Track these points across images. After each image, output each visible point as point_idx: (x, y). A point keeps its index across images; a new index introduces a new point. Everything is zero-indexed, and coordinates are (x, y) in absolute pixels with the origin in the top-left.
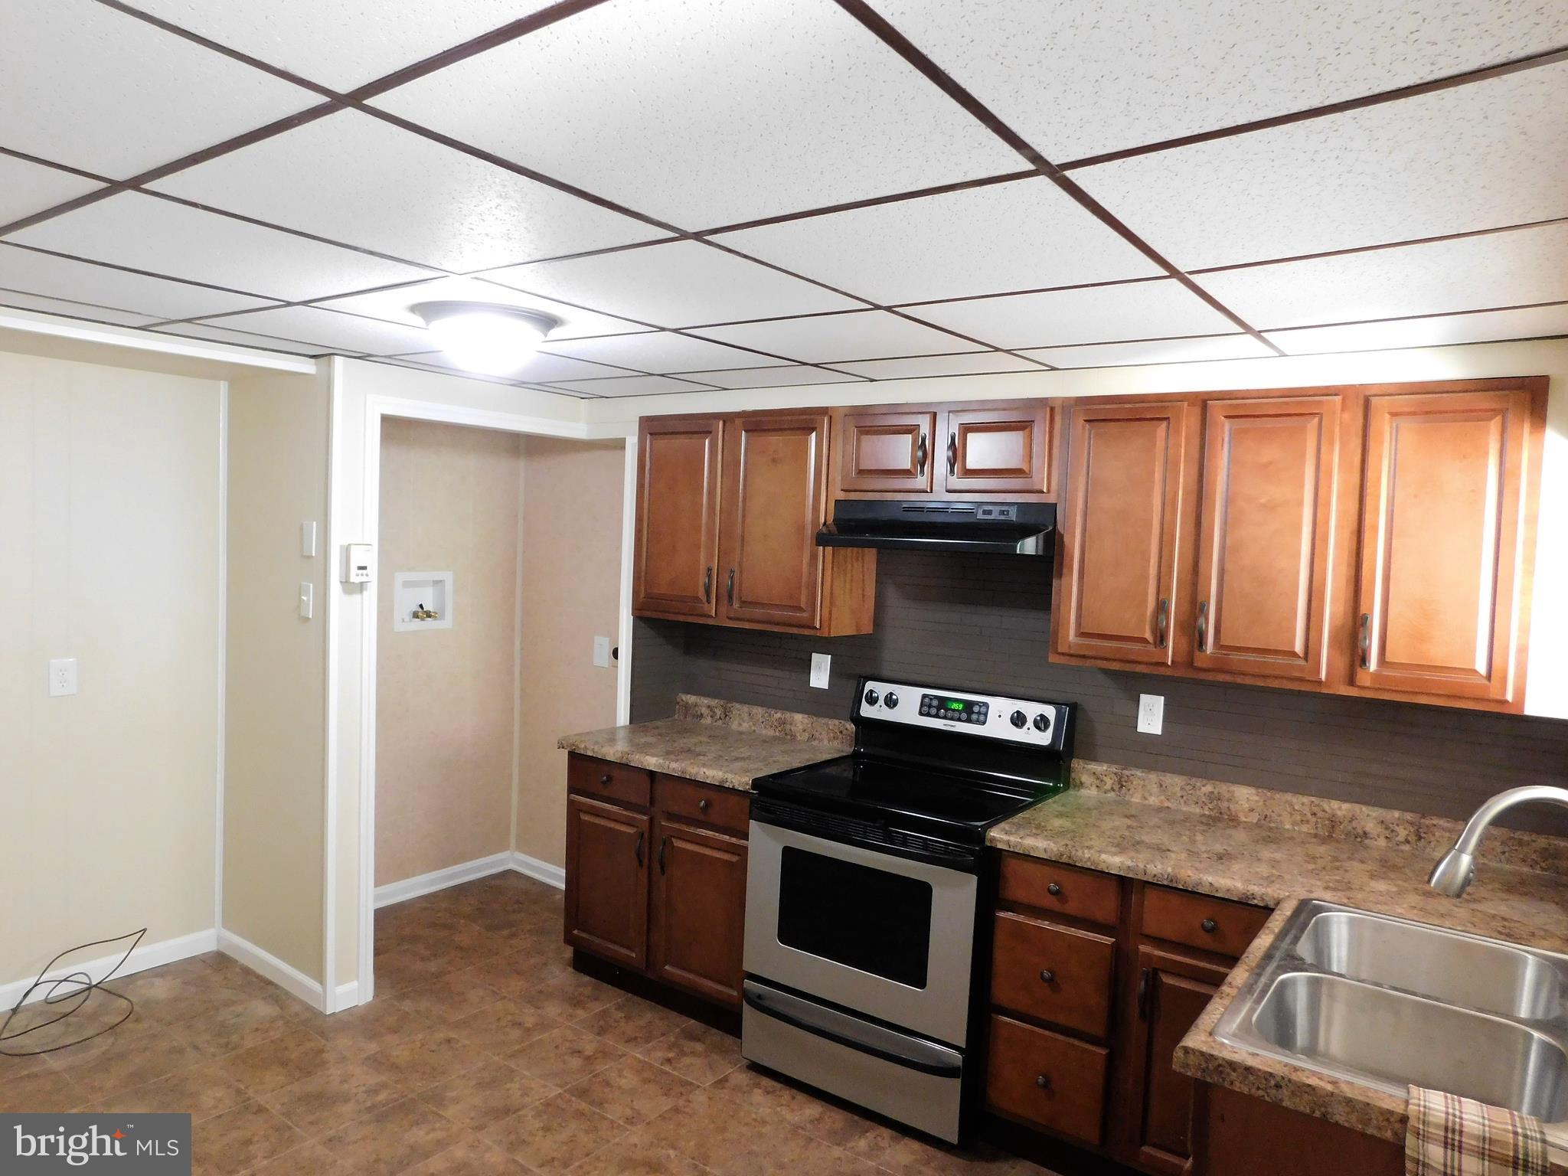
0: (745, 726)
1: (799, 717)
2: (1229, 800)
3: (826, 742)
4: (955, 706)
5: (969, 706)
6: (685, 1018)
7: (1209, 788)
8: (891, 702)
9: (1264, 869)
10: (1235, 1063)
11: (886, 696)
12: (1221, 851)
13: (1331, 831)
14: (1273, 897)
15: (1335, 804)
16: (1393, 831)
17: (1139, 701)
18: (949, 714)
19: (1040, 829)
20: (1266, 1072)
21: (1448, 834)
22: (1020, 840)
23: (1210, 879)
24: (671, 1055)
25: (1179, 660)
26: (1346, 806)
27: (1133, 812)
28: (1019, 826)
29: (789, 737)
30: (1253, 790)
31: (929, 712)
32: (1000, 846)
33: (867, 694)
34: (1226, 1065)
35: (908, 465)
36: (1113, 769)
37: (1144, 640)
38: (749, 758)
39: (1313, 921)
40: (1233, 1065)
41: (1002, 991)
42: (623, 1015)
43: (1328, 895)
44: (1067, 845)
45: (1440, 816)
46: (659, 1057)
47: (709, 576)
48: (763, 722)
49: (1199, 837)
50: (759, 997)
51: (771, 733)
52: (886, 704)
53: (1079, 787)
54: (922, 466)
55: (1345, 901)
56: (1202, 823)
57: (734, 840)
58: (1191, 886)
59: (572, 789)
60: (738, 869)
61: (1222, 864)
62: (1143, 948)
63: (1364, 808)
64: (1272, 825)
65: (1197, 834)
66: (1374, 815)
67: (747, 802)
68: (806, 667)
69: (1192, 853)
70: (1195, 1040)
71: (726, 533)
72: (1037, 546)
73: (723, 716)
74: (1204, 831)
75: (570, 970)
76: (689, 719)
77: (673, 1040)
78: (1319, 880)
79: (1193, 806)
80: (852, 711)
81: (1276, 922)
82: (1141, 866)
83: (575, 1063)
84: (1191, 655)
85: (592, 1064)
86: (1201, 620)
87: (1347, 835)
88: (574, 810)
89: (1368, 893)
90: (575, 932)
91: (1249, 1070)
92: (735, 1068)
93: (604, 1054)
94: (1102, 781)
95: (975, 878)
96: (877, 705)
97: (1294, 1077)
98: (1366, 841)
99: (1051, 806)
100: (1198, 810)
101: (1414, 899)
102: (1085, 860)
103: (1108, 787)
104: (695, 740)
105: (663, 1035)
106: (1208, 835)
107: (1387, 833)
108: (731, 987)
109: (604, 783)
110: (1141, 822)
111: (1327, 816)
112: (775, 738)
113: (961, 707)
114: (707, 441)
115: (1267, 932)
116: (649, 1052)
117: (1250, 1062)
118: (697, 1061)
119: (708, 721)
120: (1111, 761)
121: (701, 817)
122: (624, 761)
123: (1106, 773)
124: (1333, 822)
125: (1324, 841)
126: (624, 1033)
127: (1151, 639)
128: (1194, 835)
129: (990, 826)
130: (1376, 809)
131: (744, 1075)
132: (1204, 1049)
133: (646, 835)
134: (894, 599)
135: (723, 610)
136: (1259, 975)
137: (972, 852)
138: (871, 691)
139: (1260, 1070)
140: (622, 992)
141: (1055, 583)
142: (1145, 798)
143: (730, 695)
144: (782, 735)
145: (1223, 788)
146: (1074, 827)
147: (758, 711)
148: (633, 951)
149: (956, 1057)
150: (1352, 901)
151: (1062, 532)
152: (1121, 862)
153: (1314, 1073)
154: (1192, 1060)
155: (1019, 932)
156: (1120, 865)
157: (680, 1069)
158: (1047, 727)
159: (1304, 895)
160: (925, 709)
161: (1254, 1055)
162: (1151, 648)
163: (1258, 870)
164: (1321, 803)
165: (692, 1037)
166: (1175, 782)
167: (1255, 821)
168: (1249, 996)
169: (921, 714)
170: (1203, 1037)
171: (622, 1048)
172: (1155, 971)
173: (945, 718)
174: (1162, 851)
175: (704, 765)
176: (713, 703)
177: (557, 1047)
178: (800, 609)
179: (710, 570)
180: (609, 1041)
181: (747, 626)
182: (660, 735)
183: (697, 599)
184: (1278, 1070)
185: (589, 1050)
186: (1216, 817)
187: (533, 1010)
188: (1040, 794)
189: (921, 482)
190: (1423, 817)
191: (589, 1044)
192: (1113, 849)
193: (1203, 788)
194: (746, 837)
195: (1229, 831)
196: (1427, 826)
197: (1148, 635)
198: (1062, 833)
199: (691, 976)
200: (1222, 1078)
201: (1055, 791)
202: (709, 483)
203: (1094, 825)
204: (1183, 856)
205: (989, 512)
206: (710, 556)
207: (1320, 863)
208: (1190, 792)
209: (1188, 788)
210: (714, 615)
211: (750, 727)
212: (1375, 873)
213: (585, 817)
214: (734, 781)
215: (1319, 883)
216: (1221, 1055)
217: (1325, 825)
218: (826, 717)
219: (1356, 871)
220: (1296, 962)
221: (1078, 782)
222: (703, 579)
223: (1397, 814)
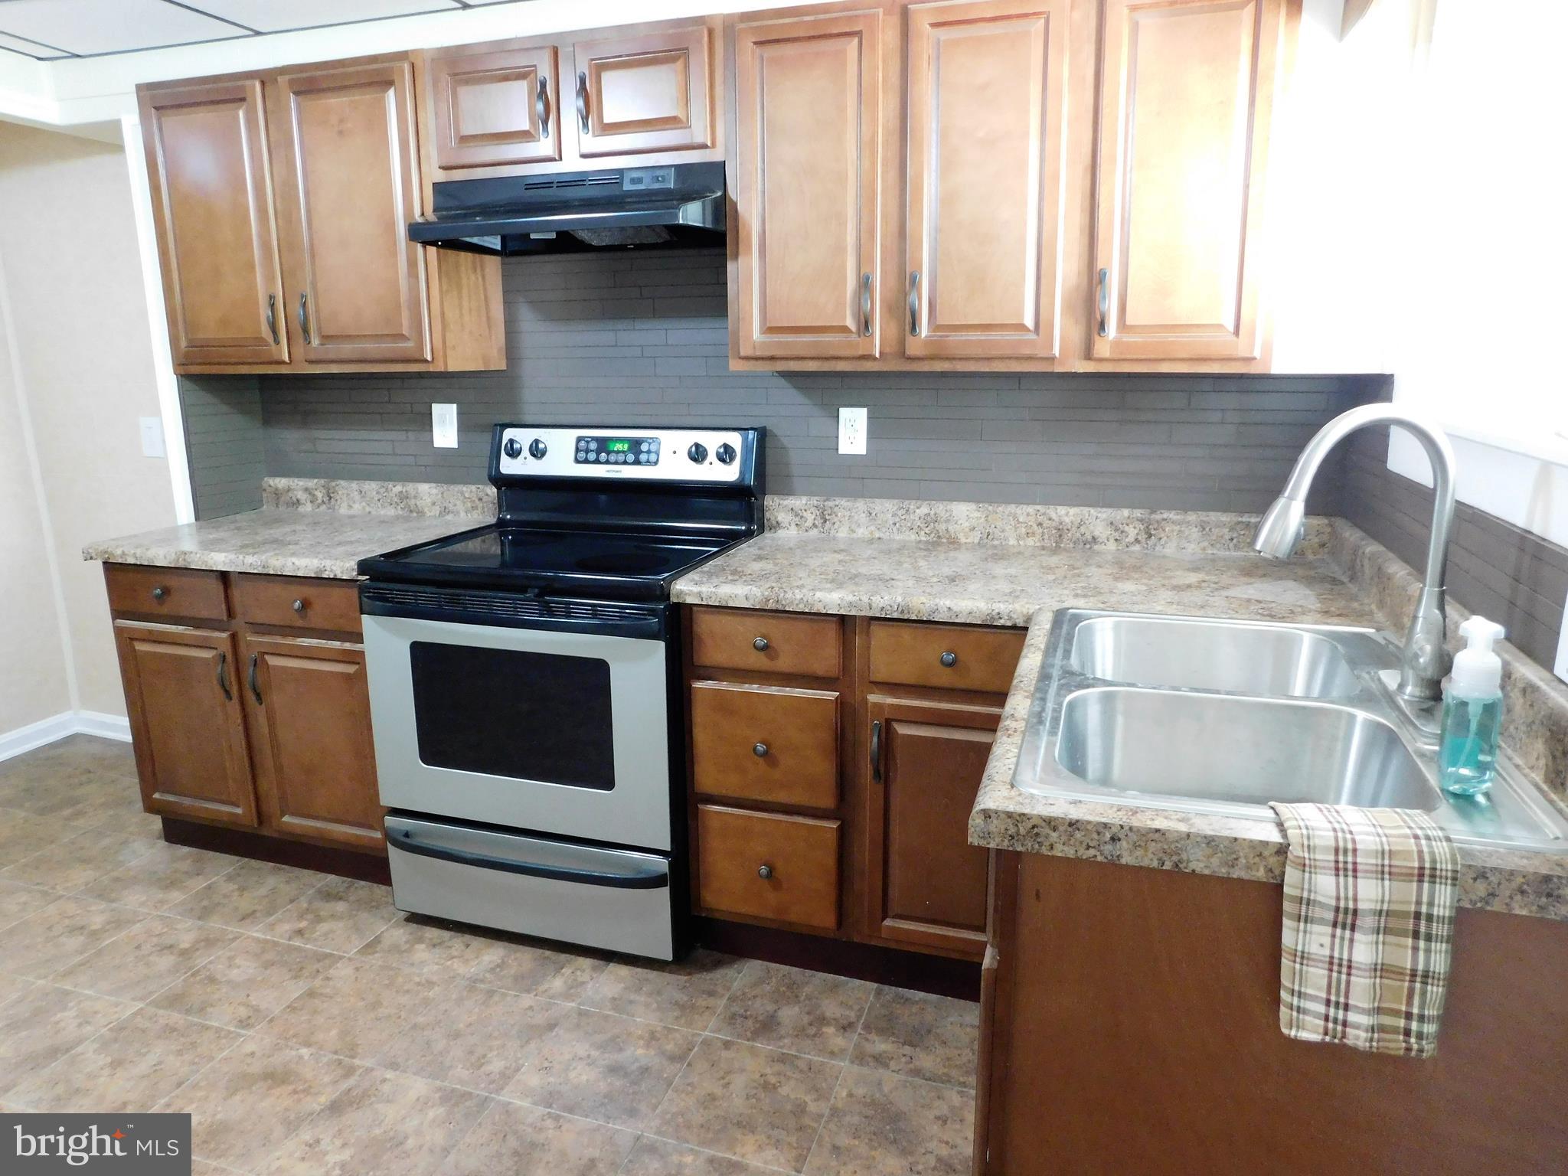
0: (357, 508)
1: (424, 488)
2: (947, 521)
3: (462, 514)
4: (618, 447)
5: (635, 444)
6: (323, 875)
7: (924, 510)
8: (537, 451)
9: (1004, 587)
10: (1056, 819)
11: (531, 445)
12: (951, 573)
13: (1059, 539)
14: (1022, 612)
15: (1062, 510)
16: (1122, 532)
17: (838, 417)
18: (612, 458)
19: (737, 575)
20: (1099, 823)
21: (1177, 528)
22: (714, 590)
23: (948, 603)
24: (303, 924)
25: (887, 350)
26: (1073, 511)
27: (842, 547)
28: (710, 574)
29: (415, 514)
30: (972, 506)
31: (586, 458)
32: (689, 600)
33: (506, 445)
34: (1044, 824)
35: (525, 126)
36: (814, 501)
37: (845, 329)
38: (358, 541)
39: (1077, 631)
40: (1051, 823)
41: (707, 776)
42: (236, 887)
43: (1081, 603)
44: (773, 588)
45: (1170, 509)
46: (286, 931)
47: (272, 306)
48: (379, 500)
49: (922, 563)
50: (407, 835)
51: (391, 512)
52: (533, 455)
53: (775, 528)
54: (545, 122)
55: (1102, 606)
56: (921, 549)
57: (347, 646)
58: (926, 615)
59: (117, 613)
60: (357, 682)
61: (957, 585)
62: (873, 698)
63: (1092, 511)
64: (996, 542)
65: (919, 560)
66: (1104, 516)
67: (354, 593)
68: (426, 422)
69: (918, 579)
70: (993, 796)
71: (289, 244)
72: (704, 214)
73: (326, 499)
74: (925, 556)
75: (162, 843)
76: (282, 508)
77: (305, 905)
78: (1066, 588)
79: (907, 533)
80: (490, 468)
81: (1038, 637)
82: (865, 599)
83: (166, 962)
84: (902, 342)
85: (190, 958)
86: (913, 297)
87: (1075, 543)
88: (125, 642)
89: (1120, 595)
90: (157, 796)
91: (1074, 824)
92: (390, 924)
93: (209, 942)
94: (802, 517)
95: (662, 644)
96: (521, 457)
97: (1136, 822)
98: (1096, 547)
99: (744, 552)
100: (913, 537)
101: (1166, 595)
102: (797, 602)
103: (809, 523)
104: (288, 529)
105: (292, 901)
106: (931, 559)
107: (1117, 535)
108: (371, 827)
109: (159, 597)
110: (854, 556)
111: (1054, 524)
112: (397, 517)
113: (626, 446)
114: (241, 114)
115: (1032, 649)
116: (271, 927)
117: (1075, 814)
118: (338, 926)
119: (308, 508)
120: (811, 494)
121: (300, 623)
122: (181, 564)
123: (806, 507)
124: (1060, 531)
125: (1056, 550)
126: (236, 909)
127: (853, 328)
128: (916, 562)
129: (675, 578)
130: (1104, 509)
131: (402, 931)
132: (1011, 808)
133: (229, 657)
134: (529, 322)
135: (299, 351)
136: (1043, 700)
137: (653, 613)
138: (512, 441)
139: (1089, 822)
140: (236, 858)
141: (730, 266)
142: (853, 531)
143: (333, 471)
144: (405, 513)
145: (940, 508)
146: (777, 568)
147: (371, 486)
148: (238, 807)
149: (661, 864)
150: (1108, 604)
151: (735, 200)
152: (842, 599)
153: (1158, 812)
154: (995, 825)
155: (723, 704)
156: (839, 602)
157: (316, 940)
158: (732, 459)
159: (1057, 606)
160: (582, 455)
161: (1075, 802)
162: (854, 337)
163: (997, 587)
164: (1048, 511)
165: (328, 896)
166: (886, 507)
167: (976, 541)
168: (1041, 727)
169: (577, 461)
170: (1005, 791)
171: (233, 929)
172: (888, 722)
173: (607, 462)
174: (887, 581)
175: (293, 554)
176: (310, 484)
177: (138, 947)
178: (401, 337)
179: (272, 298)
180: (215, 924)
181: (334, 369)
182: (238, 529)
183: (261, 341)
184: (1112, 817)
185: (186, 940)
186: (933, 542)
187: (103, 905)
188: (727, 541)
189: (544, 146)
190: (1153, 512)
191: (186, 934)
192: (829, 585)
193: (917, 511)
194: (358, 637)
195: (952, 554)
196: (1157, 522)
197: (850, 323)
198: (764, 576)
199: (319, 824)
200: (1038, 843)
201: (749, 535)
202: (254, 177)
203: (801, 563)
204: (911, 583)
205: (640, 181)
206: (270, 278)
207: (1060, 573)
208: (903, 517)
209: (900, 513)
210: (287, 359)
211: (364, 508)
212: (1118, 575)
213: (140, 647)
214: (334, 568)
215: (1066, 592)
216: (1035, 812)
217: (1052, 535)
218: (460, 483)
219: (1097, 575)
220: (1079, 679)
221: (774, 523)
222: (264, 312)
223: (1126, 512)
